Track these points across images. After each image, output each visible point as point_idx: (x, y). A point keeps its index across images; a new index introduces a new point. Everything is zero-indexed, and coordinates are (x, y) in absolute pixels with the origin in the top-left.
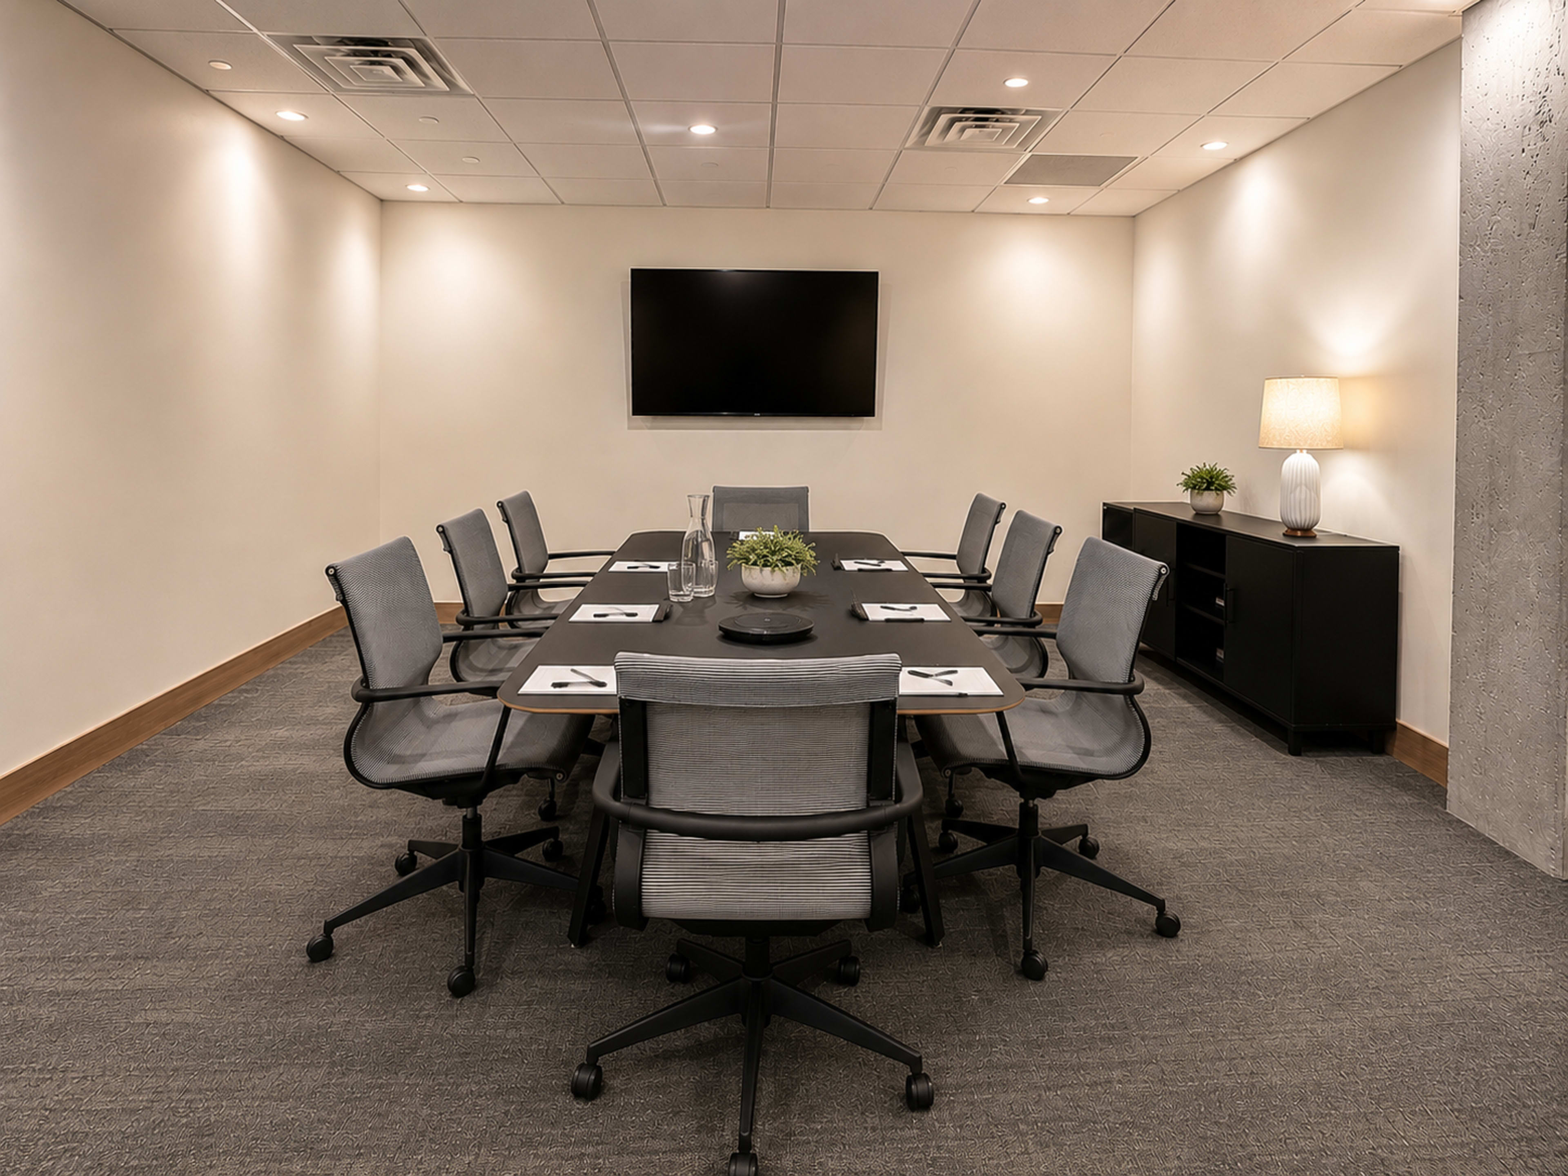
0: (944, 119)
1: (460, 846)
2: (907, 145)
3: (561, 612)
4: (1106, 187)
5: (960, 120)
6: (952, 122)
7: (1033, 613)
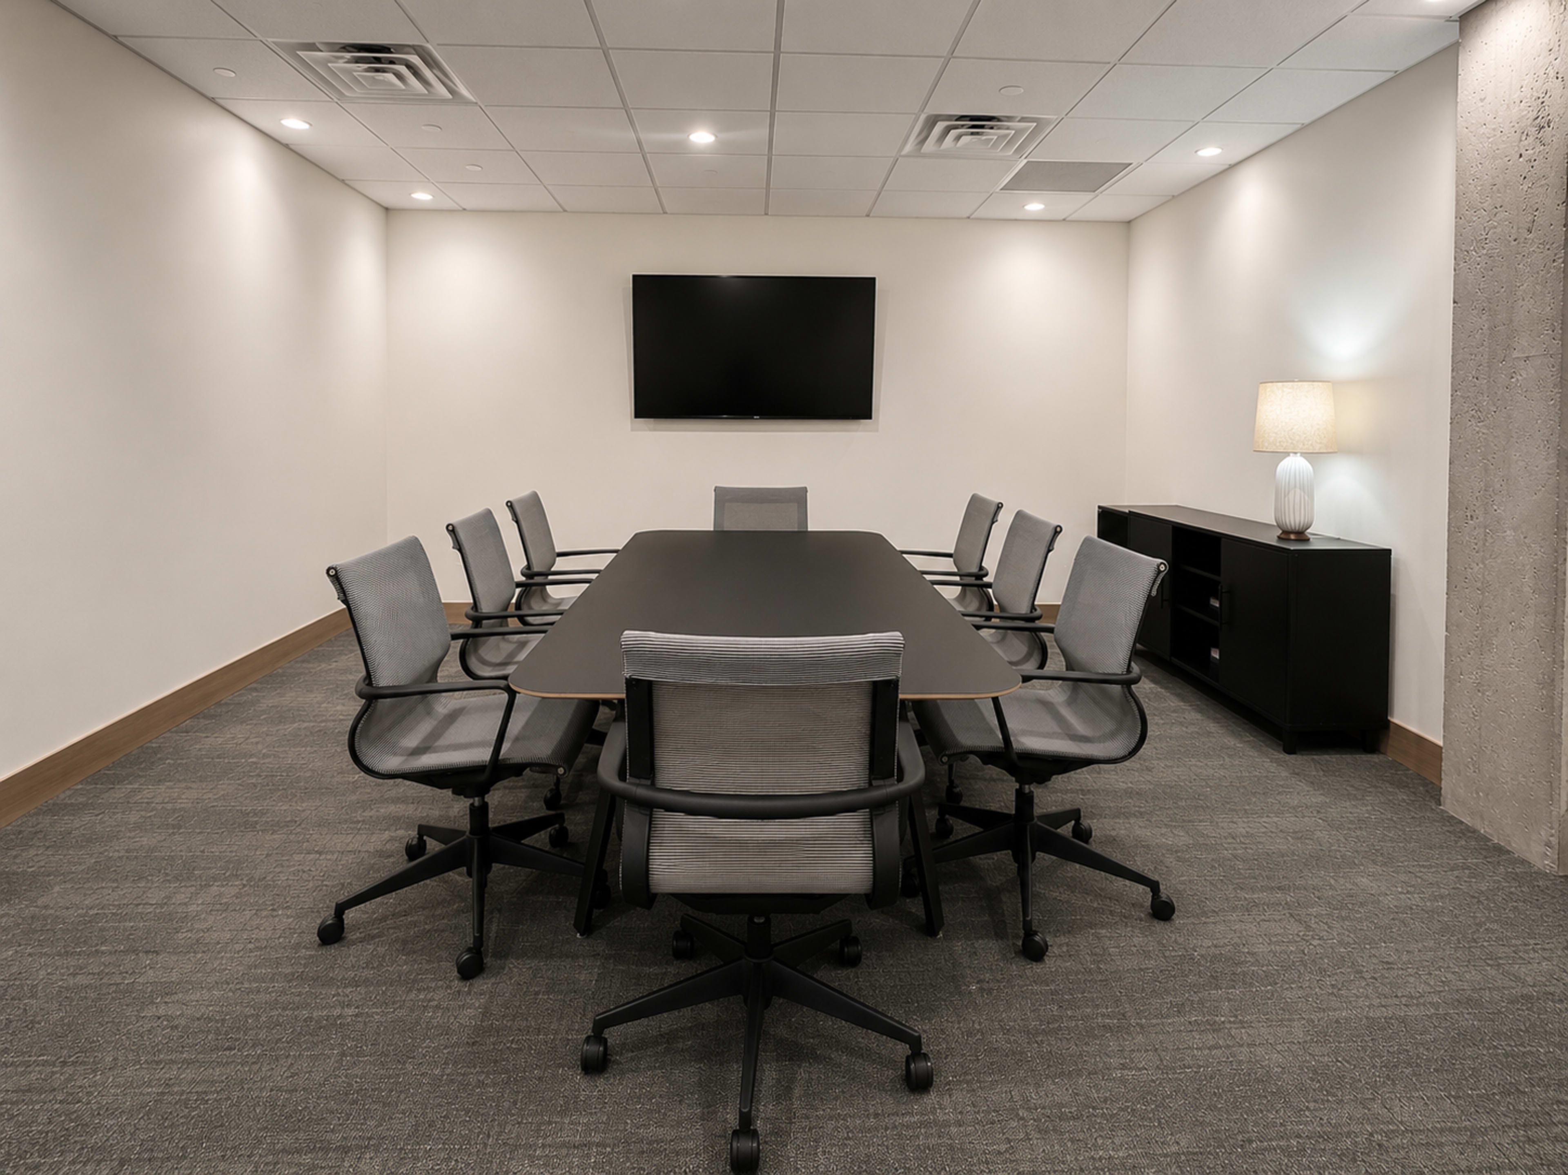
0: (940, 126)
1: (467, 833)
2: (904, 152)
3: (567, 608)
4: (1102, 192)
5: (956, 127)
6: (948, 130)
7: (1033, 607)
